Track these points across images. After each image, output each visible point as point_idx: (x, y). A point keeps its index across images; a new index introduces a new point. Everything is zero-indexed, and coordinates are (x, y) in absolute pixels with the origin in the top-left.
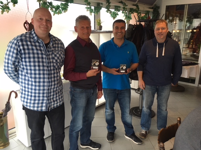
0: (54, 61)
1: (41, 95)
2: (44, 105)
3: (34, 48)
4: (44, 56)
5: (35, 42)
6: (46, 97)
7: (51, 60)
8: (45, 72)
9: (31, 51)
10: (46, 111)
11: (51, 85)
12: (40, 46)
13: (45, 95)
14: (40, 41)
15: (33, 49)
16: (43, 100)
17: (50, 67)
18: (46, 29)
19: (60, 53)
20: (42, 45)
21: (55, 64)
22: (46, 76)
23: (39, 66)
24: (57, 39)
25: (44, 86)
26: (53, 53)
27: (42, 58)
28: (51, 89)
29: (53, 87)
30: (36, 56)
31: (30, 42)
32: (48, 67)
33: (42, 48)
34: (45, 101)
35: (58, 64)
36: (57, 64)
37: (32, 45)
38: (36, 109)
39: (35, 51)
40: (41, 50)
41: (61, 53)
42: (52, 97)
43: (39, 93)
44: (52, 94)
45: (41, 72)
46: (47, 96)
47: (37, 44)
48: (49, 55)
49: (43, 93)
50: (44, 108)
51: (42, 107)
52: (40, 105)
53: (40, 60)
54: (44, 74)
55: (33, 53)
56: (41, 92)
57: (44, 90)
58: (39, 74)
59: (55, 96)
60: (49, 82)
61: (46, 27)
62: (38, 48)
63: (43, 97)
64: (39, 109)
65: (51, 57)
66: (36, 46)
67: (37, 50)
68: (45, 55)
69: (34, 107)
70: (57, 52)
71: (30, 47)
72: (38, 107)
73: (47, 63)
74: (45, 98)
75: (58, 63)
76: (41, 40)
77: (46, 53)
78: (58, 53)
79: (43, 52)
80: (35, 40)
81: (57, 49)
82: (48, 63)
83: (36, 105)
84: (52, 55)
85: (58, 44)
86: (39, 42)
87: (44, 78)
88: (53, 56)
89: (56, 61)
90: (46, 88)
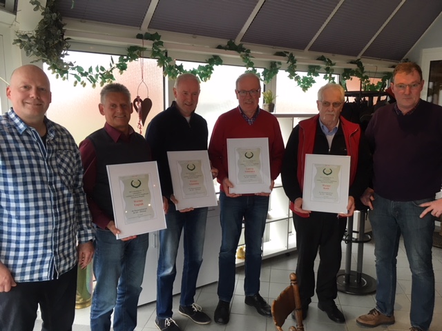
0: (62, 171)
1: (41, 245)
2: (46, 266)
3: (21, 146)
4: (42, 162)
5: (22, 135)
6: (51, 248)
7: (56, 170)
8: (47, 195)
9: (15, 154)
10: (51, 280)
11: (61, 222)
12: (31, 142)
13: (49, 244)
14: (30, 132)
15: (18, 150)
16: (44, 255)
17: (55, 183)
18: (36, 107)
19: (69, 155)
20: (35, 140)
21: (64, 178)
22: (48, 203)
23: (34, 183)
24: (58, 127)
25: (46, 224)
26: (57, 156)
27: (39, 166)
28: (60, 229)
29: (63, 225)
30: (26, 162)
31: (12, 134)
32: (51, 184)
33: (36, 147)
34: (48, 259)
35: (70, 177)
36: (67, 178)
37: (15, 141)
38: (27, 278)
39: (24, 153)
40: (34, 150)
41: (72, 155)
42: (61, 248)
43: (36, 241)
44: (62, 240)
45: (39, 195)
46: (52, 246)
47: (25, 138)
48: (51, 160)
49: (46, 240)
50: (45, 275)
51: (41, 271)
52: (37, 267)
53: (36, 170)
54: (44, 199)
55: (20, 158)
56: (41, 237)
57: (46, 232)
58: (36, 200)
59: (66, 246)
60: (56, 215)
61: (37, 102)
62: (28, 146)
63: (45, 248)
64: (36, 276)
65: (54, 163)
66: (24, 142)
67: (27, 149)
68: (44, 160)
69: (23, 274)
70: (64, 153)
71: (12, 146)
72: (32, 273)
73: (48, 175)
74: (49, 251)
75: (69, 174)
76: (34, 129)
77: (45, 156)
78: (66, 155)
79: (40, 155)
80: (20, 130)
81: (62, 147)
82: (51, 176)
83: (28, 269)
84: (56, 160)
85: (62, 138)
86: (28, 135)
87: (45, 208)
88: (59, 160)
89: (65, 171)
90: (50, 228)
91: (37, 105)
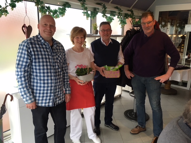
8: (52, 71)
10: (53, 107)
18: (49, 33)
87: (51, 76)
91: (50, 32)
